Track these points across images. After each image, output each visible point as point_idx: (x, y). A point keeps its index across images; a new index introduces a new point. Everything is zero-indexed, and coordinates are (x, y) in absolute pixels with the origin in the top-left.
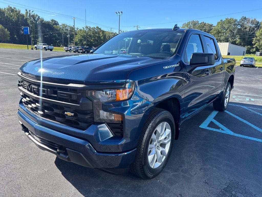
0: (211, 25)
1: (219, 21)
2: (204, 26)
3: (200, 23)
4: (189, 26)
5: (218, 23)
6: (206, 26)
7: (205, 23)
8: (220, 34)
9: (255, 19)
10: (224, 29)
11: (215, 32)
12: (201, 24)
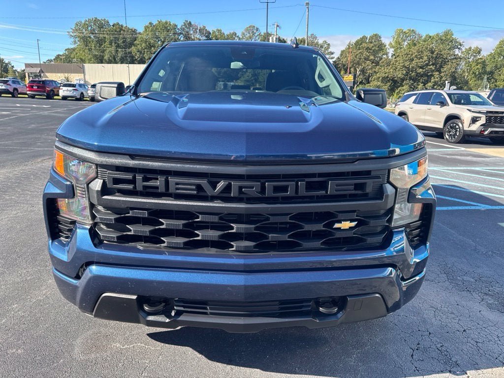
0: (134, 32)
1: (147, 24)
2: (120, 32)
3: (111, 24)
4: (89, 28)
5: (146, 28)
6: (124, 31)
7: (122, 26)
8: (153, 48)
9: (204, 27)
10: (159, 41)
11: (144, 45)
12: (113, 26)
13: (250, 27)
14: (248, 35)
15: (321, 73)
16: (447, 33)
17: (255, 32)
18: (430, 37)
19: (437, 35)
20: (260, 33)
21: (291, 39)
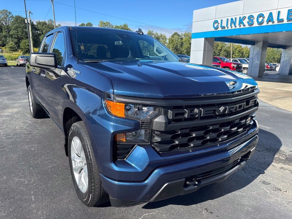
13: (3, 10)
14: (3, 16)
15: (157, 49)
16: (125, 26)
17: (8, 14)
18: (118, 27)
19: (121, 26)
20: (12, 16)
21: (36, 21)
